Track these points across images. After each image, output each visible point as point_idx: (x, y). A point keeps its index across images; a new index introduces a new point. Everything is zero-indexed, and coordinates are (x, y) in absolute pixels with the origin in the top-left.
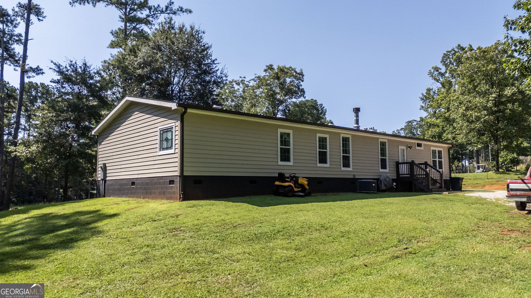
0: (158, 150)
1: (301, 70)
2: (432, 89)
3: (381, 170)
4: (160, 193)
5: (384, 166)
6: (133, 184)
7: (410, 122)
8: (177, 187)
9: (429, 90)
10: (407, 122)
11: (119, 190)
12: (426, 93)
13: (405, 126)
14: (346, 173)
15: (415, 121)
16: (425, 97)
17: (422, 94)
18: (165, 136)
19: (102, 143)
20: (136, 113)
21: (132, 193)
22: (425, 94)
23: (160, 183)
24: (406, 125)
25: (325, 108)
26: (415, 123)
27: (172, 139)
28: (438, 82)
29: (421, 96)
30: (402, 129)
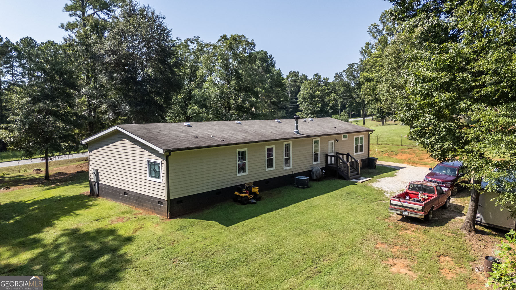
0: (147, 175)
1: (253, 40)
2: (370, 44)
3: (314, 163)
4: (151, 208)
5: (316, 159)
6: (126, 193)
7: (351, 65)
8: (165, 207)
9: (368, 44)
10: (349, 65)
11: (113, 194)
12: (366, 47)
13: (347, 69)
14: (287, 171)
15: (357, 64)
16: (364, 50)
17: (362, 49)
18: (153, 167)
19: (93, 152)
20: (125, 140)
21: (125, 200)
22: (364, 48)
23: (150, 201)
24: (348, 67)
25: (274, 59)
26: (356, 66)
27: (159, 172)
28: (376, 39)
29: (361, 50)
30: (344, 71)
